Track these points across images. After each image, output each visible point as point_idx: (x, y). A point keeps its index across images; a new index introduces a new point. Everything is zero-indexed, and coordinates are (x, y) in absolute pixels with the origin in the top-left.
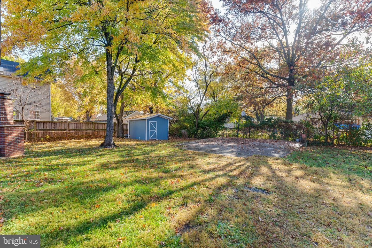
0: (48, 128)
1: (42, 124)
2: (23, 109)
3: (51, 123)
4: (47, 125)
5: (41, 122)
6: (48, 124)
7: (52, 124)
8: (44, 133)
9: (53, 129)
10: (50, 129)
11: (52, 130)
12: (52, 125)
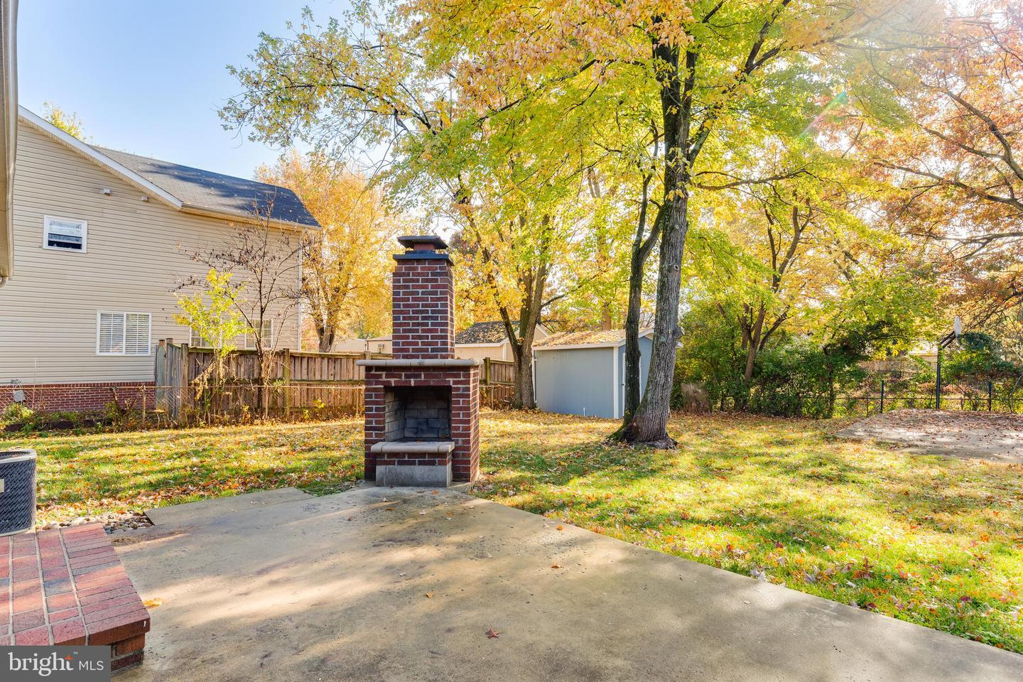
0: (318, 377)
1: (305, 361)
2: (262, 312)
3: (326, 360)
4: (318, 366)
5: (301, 357)
6: (318, 360)
7: (328, 362)
8: (308, 394)
9: (332, 378)
10: (325, 378)
11: (328, 382)
12: (328, 366)
